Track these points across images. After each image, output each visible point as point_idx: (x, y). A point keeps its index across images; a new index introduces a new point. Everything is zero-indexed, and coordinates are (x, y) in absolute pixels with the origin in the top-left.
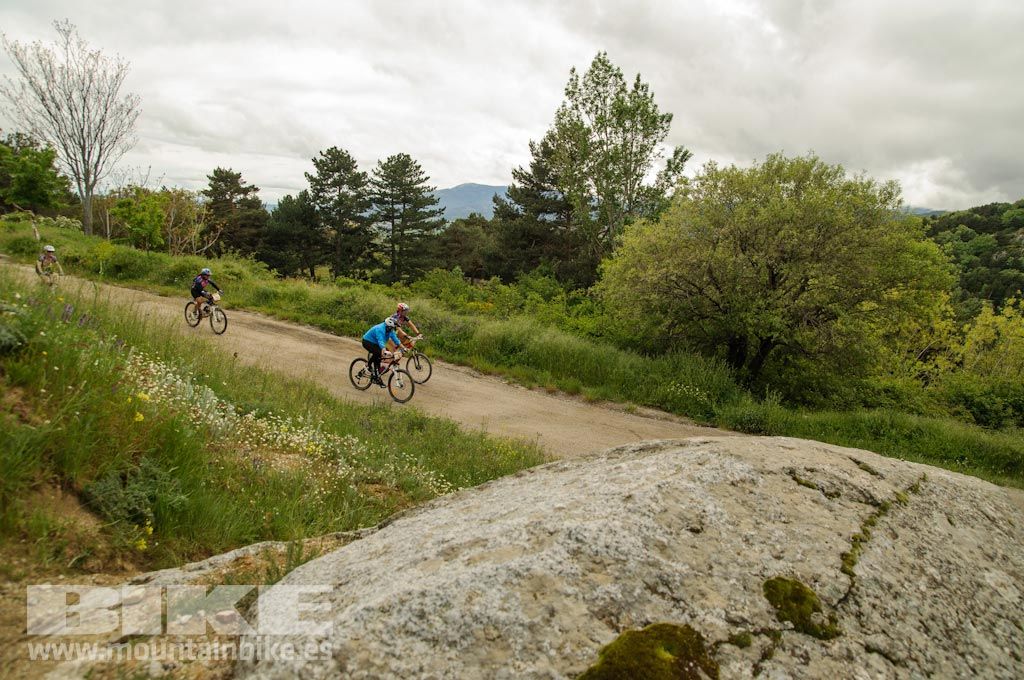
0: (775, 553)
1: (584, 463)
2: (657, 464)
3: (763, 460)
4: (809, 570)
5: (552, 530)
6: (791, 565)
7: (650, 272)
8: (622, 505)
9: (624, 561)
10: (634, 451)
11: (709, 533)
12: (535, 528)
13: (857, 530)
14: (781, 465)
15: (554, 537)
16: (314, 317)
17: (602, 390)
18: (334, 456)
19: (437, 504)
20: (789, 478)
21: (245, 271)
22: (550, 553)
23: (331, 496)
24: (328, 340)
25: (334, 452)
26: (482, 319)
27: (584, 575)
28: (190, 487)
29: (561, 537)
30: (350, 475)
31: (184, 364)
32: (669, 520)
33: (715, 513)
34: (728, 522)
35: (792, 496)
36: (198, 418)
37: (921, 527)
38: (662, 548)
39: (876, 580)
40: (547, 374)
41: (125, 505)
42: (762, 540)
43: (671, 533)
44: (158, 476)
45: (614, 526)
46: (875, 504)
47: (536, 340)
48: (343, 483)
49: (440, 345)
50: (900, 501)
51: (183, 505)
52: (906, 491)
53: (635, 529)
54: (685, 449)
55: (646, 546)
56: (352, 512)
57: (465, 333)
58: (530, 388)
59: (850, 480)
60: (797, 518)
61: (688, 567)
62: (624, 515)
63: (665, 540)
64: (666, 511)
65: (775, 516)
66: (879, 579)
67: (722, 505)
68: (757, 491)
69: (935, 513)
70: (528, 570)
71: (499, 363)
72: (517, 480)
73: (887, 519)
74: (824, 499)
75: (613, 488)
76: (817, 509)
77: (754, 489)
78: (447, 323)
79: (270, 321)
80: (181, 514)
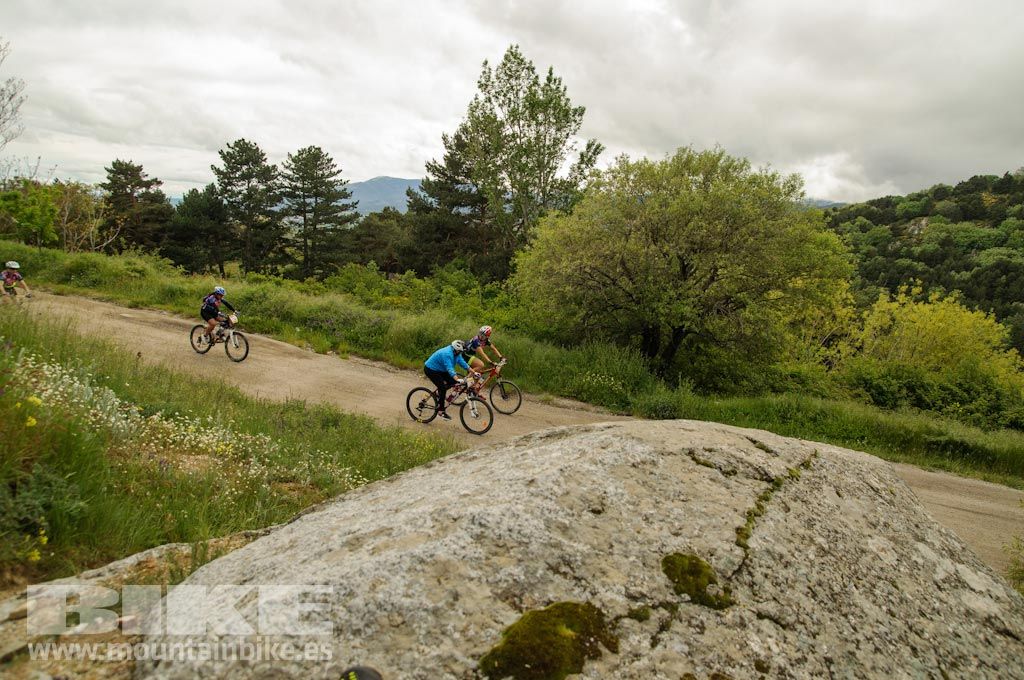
0: (673, 530)
1: (493, 452)
2: (561, 449)
3: (663, 442)
4: (706, 545)
5: (456, 516)
6: (688, 540)
7: (564, 264)
8: (525, 489)
9: (527, 543)
10: (541, 438)
11: (610, 513)
12: (439, 515)
13: (751, 505)
14: (682, 446)
15: (457, 523)
17: (518, 381)
18: (246, 456)
19: (347, 497)
20: (688, 458)
21: (149, 267)
22: (454, 539)
23: (242, 496)
25: (246, 451)
26: (397, 313)
27: (487, 558)
28: (89, 493)
29: (465, 523)
30: (262, 474)
31: (82, 366)
32: (571, 502)
33: (616, 494)
34: (628, 502)
35: (690, 475)
36: (98, 422)
37: (811, 500)
38: (564, 529)
39: (768, 551)
41: (15, 515)
42: (661, 518)
43: (573, 515)
44: (53, 483)
45: (518, 510)
46: (769, 480)
47: (452, 333)
48: (255, 483)
49: (354, 341)
50: (793, 477)
51: (82, 511)
52: (798, 467)
53: (538, 512)
54: (591, 435)
55: (548, 528)
56: (265, 512)
57: (380, 328)
59: (746, 458)
60: (695, 496)
61: (589, 547)
62: (526, 499)
63: (567, 522)
64: (568, 493)
65: (674, 495)
66: (771, 550)
67: (623, 486)
68: (657, 472)
69: (825, 487)
70: (432, 556)
71: (415, 358)
72: (427, 471)
73: (780, 494)
74: (721, 477)
75: (517, 474)
76: (715, 487)
77: (654, 470)
78: (362, 318)
79: (176, 319)
80: (80, 521)
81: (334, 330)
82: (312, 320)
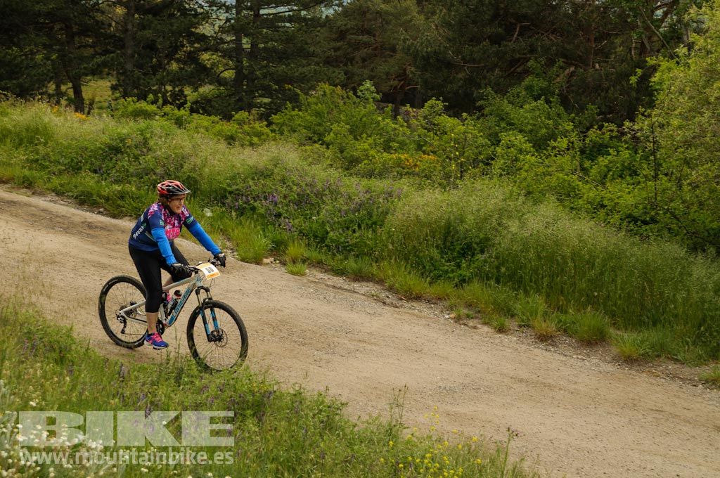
16: (65, 179)
17: (653, 336)
24: (90, 226)
26: (404, 185)
40: (538, 302)
47: (513, 229)
49: (318, 239)
57: (370, 215)
58: (501, 330)
71: (437, 277)
78: (335, 193)
81: (279, 215)
82: (237, 194)
